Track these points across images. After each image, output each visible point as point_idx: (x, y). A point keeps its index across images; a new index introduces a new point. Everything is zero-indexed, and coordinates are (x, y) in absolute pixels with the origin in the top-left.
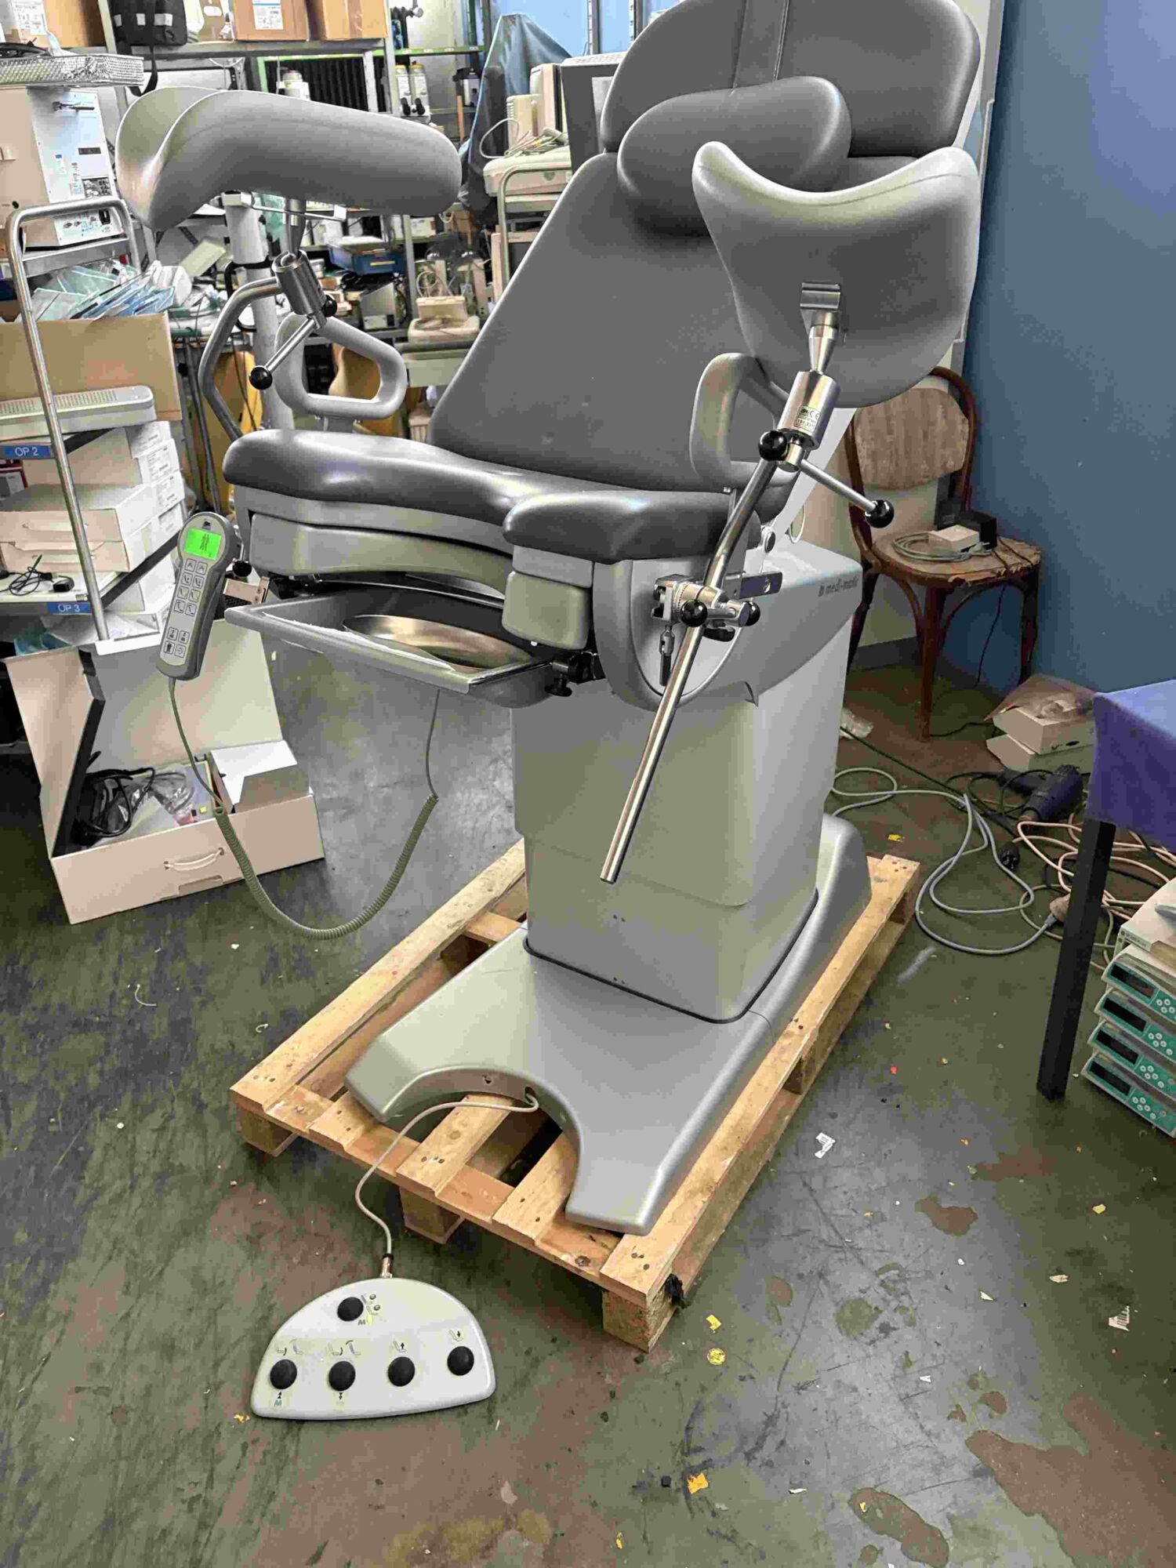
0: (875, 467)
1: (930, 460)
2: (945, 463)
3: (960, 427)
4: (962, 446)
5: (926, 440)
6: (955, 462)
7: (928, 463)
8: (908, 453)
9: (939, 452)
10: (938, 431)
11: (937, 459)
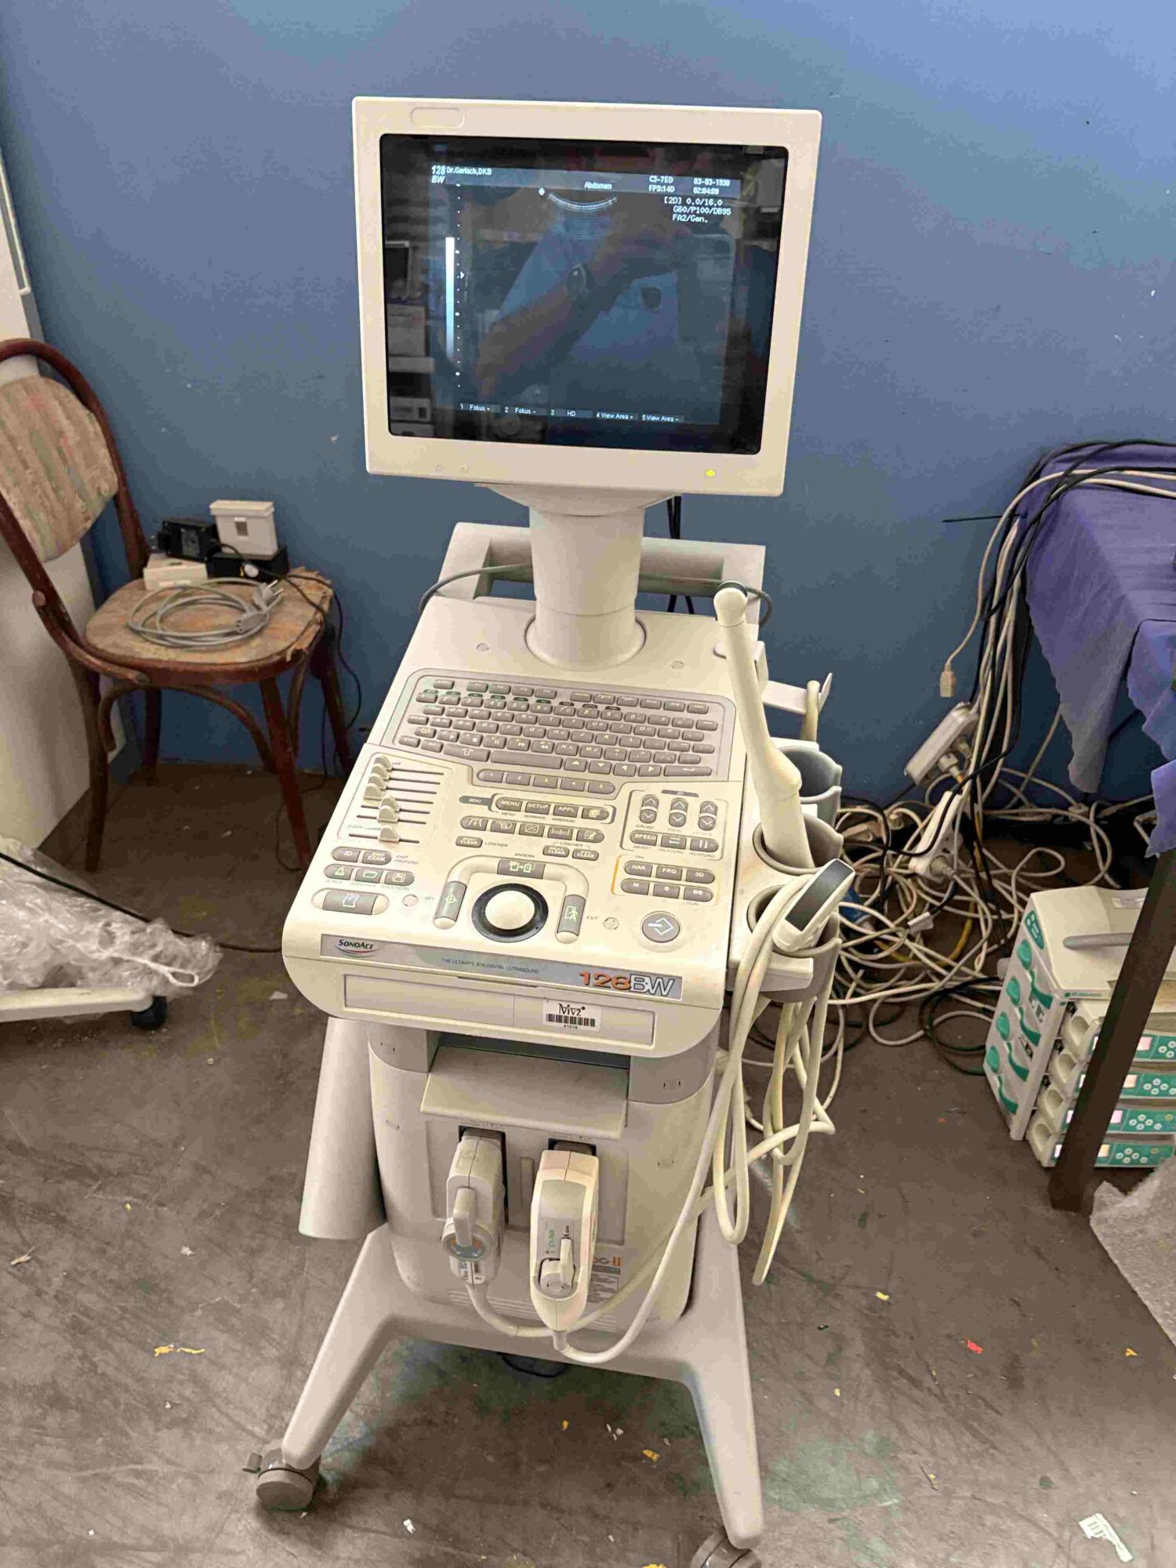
0: (37, 528)
1: (81, 493)
2: (99, 489)
3: (91, 429)
4: (103, 454)
5: (65, 461)
6: (108, 484)
7: (80, 496)
8: (55, 490)
9: (86, 475)
10: (71, 442)
11: (88, 487)
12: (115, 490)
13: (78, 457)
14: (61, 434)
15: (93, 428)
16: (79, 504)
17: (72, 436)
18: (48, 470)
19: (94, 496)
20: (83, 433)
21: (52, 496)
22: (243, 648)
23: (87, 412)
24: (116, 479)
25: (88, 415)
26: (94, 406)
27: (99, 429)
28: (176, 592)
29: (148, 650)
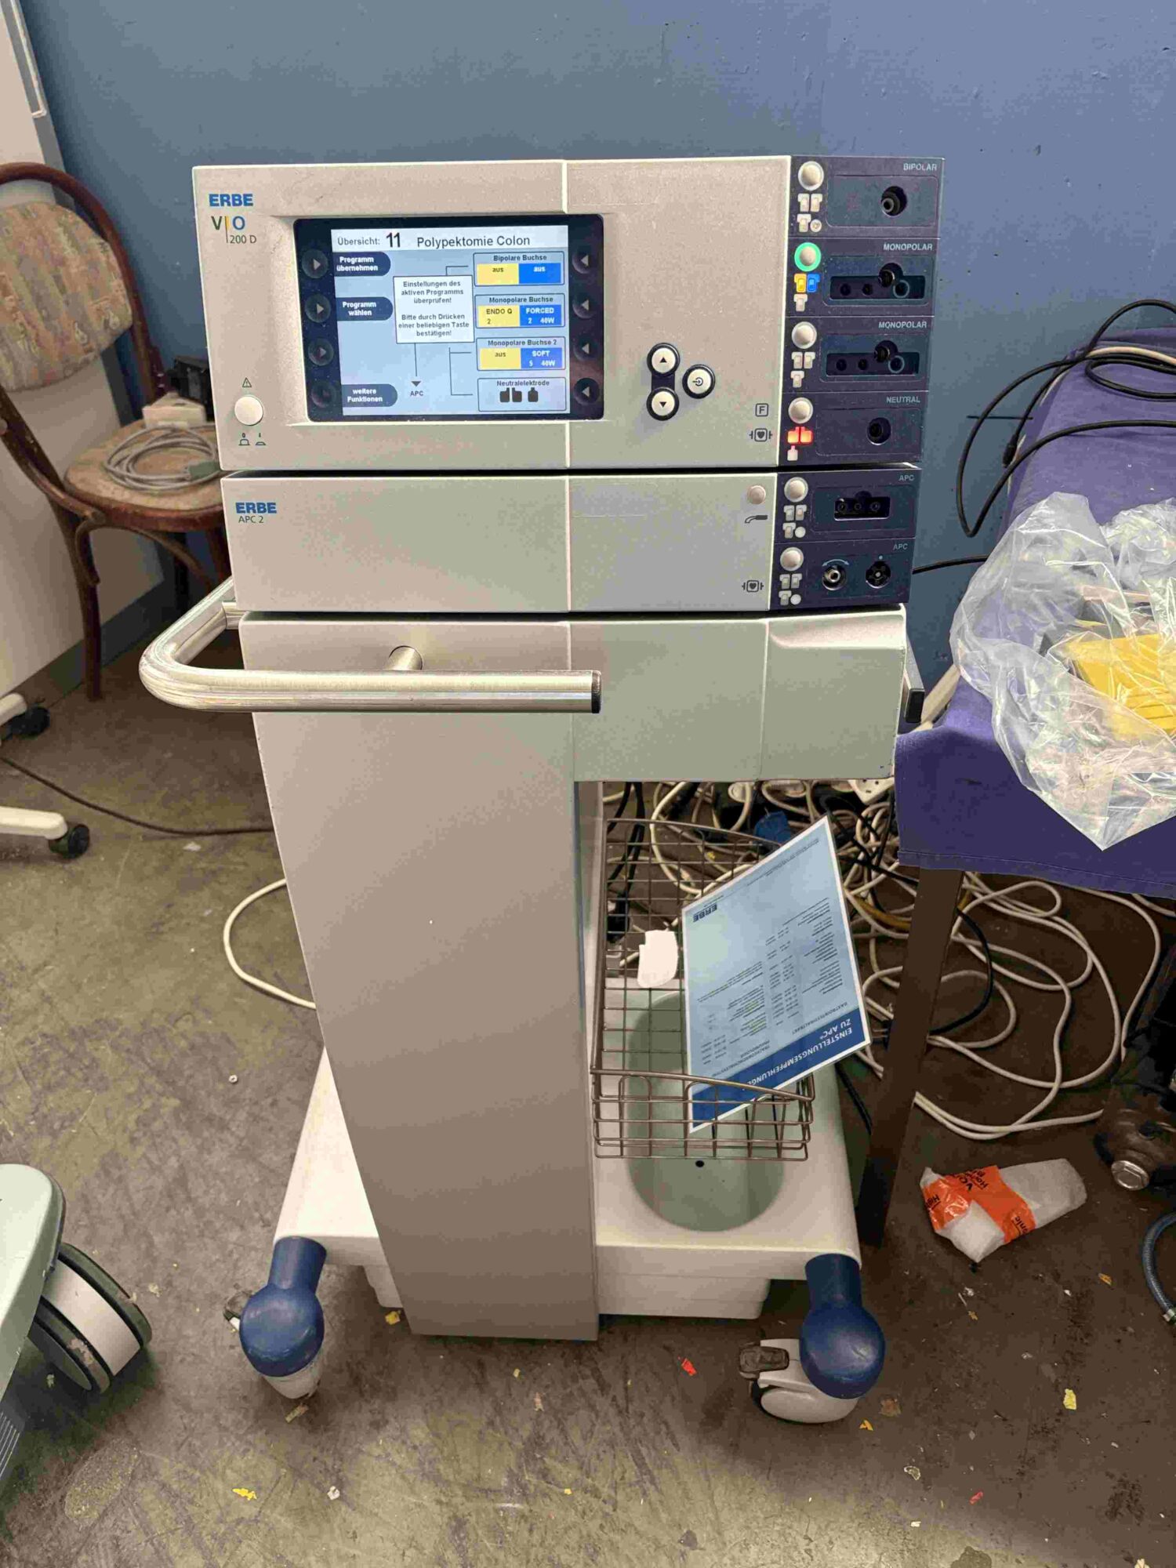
1: (83, 323)
2: (106, 322)
3: (103, 259)
4: (116, 285)
5: (63, 291)
6: (119, 314)
7: (81, 327)
8: (46, 319)
9: (90, 306)
10: (73, 271)
11: (93, 318)
12: (127, 323)
13: (82, 289)
14: (63, 262)
15: (106, 256)
16: (78, 335)
17: (75, 265)
18: (38, 299)
19: (97, 326)
20: (93, 264)
21: (41, 325)
22: (191, 495)
23: (102, 241)
24: (130, 312)
25: (102, 244)
26: (109, 234)
27: (113, 259)
28: (163, 432)
29: (108, 489)
